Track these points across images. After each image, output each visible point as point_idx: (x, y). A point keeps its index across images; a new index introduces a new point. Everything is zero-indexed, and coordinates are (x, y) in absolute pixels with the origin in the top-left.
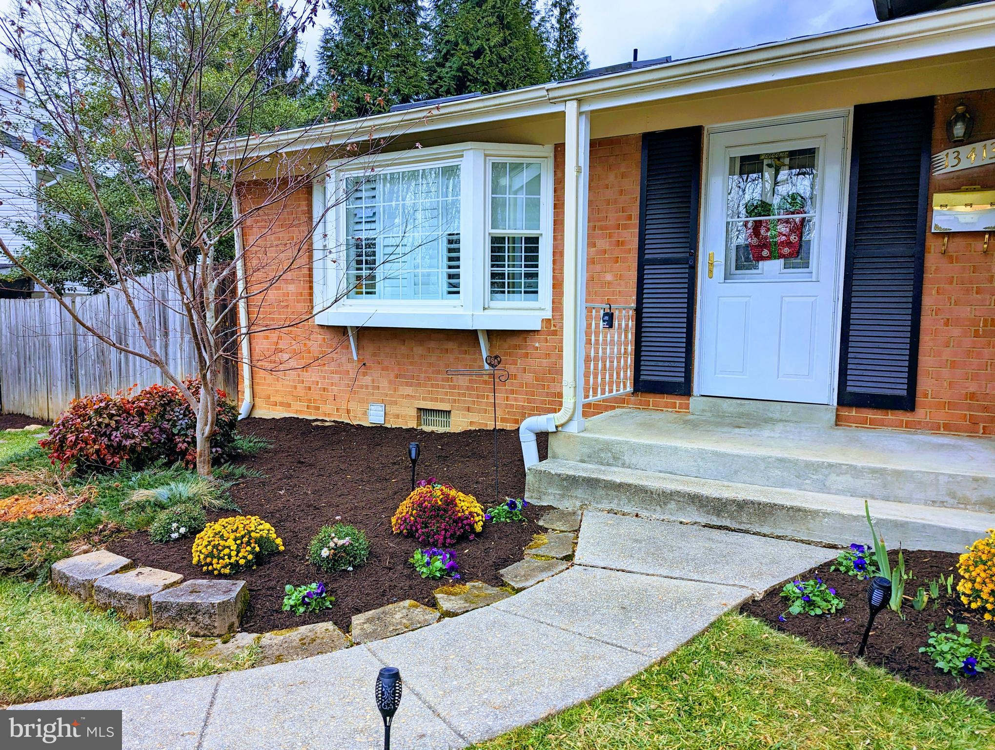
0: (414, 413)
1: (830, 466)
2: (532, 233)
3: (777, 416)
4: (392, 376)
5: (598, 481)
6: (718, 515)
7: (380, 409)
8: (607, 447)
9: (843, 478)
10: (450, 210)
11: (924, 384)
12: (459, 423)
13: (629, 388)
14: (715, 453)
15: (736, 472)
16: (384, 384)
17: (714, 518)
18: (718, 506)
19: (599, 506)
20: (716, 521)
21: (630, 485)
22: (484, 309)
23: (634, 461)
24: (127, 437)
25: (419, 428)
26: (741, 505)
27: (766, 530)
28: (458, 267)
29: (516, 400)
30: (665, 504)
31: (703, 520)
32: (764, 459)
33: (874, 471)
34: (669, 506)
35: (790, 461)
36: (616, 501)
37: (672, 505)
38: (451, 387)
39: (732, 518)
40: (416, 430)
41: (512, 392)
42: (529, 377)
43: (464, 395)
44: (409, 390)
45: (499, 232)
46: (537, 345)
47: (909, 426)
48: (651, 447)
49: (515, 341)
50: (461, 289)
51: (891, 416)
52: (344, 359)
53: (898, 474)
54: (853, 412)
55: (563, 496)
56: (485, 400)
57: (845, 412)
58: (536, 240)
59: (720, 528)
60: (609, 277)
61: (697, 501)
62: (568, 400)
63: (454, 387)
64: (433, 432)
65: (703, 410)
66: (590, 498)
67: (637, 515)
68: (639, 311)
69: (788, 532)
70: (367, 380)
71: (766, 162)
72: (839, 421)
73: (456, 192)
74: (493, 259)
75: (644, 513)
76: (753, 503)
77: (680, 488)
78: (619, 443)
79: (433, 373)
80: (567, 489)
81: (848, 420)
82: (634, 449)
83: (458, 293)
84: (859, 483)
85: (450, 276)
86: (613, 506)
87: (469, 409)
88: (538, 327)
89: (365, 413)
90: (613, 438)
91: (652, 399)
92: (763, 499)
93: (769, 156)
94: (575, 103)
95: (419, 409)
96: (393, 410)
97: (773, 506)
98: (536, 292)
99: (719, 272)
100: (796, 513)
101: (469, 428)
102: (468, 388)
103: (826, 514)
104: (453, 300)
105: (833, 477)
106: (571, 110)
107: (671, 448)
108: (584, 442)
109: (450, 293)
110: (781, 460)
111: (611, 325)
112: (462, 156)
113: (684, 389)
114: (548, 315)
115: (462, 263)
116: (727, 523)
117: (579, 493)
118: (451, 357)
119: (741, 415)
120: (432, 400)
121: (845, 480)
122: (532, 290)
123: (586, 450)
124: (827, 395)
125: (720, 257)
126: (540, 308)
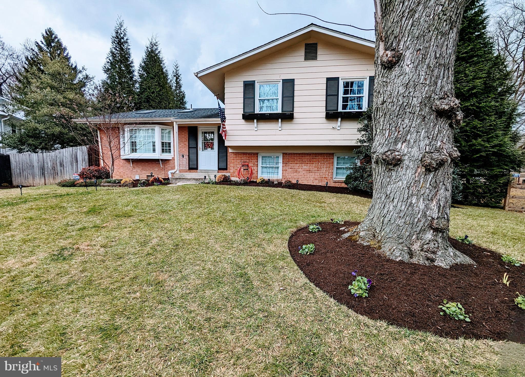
0: (146, 176)
2: (169, 142)
3: (210, 172)
4: (141, 169)
5: (180, 178)
7: (138, 176)
10: (153, 137)
11: (228, 166)
13: (188, 169)
14: (198, 174)
16: (139, 171)
21: (185, 178)
22: (160, 155)
23: (187, 176)
24: (95, 174)
32: (204, 174)
40: (146, 180)
41: (169, 169)
44: (145, 172)
45: (163, 141)
46: (171, 162)
47: (226, 171)
48: (189, 174)
49: (167, 161)
52: (129, 166)
54: (220, 171)
55: (175, 181)
57: (219, 171)
58: (170, 143)
60: (184, 150)
62: (176, 168)
63: (155, 171)
64: (150, 180)
65: (200, 171)
66: (180, 181)
68: (189, 156)
70: (135, 170)
73: (154, 133)
74: (162, 146)
76: (201, 178)
78: (184, 174)
79: (150, 168)
80: (175, 179)
82: (186, 174)
83: (155, 152)
85: (153, 149)
87: (158, 175)
88: (171, 159)
89: (135, 177)
91: (192, 171)
93: (207, 132)
95: (147, 176)
96: (141, 176)
99: (201, 150)
102: (158, 171)
104: (154, 154)
106: (175, 123)
108: (179, 174)
109: (153, 152)
111: (183, 157)
112: (156, 127)
113: (197, 169)
114: (173, 157)
115: (156, 146)
117: (178, 180)
118: (154, 165)
119: (205, 171)
120: (150, 174)
122: (170, 152)
124: (217, 169)
125: (201, 147)
126: (171, 155)
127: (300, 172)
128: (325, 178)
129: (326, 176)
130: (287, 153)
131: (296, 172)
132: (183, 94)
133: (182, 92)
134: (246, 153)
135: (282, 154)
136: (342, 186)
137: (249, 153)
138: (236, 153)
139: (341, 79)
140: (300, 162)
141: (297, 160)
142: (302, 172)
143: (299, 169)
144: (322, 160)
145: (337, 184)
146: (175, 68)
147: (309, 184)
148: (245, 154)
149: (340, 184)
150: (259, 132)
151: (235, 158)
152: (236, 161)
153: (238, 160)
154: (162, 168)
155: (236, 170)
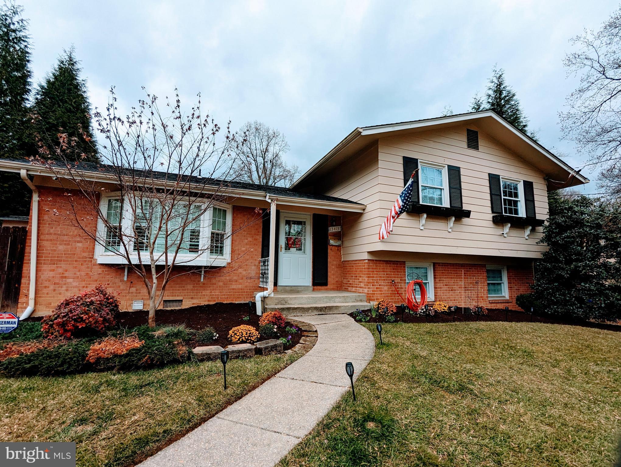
0: (162, 303)
2: (223, 232)
7: (141, 302)
11: (329, 279)
16: (143, 290)
18: (320, 309)
20: (321, 313)
21: (299, 308)
22: (210, 258)
25: (164, 309)
26: (326, 308)
27: (331, 313)
28: (198, 242)
29: (215, 292)
31: (318, 314)
37: (310, 311)
38: (183, 290)
39: (324, 311)
40: (162, 310)
41: (213, 289)
42: (221, 284)
43: (190, 293)
45: (213, 231)
46: (225, 272)
47: (326, 289)
50: (199, 251)
51: (323, 288)
54: (316, 287)
56: (201, 294)
61: (316, 309)
63: (185, 290)
64: (172, 310)
65: (281, 290)
69: (335, 313)
70: (133, 290)
71: (291, 222)
72: (313, 290)
74: (211, 240)
79: (174, 284)
84: (341, 300)
86: (295, 314)
87: (192, 298)
88: (226, 265)
89: (130, 305)
92: (330, 305)
93: (293, 221)
95: (165, 301)
96: (149, 304)
97: (332, 307)
98: (223, 253)
99: (283, 250)
100: (337, 307)
101: (192, 306)
102: (192, 290)
103: (342, 306)
104: (194, 255)
114: (229, 261)
116: (323, 313)
118: (185, 277)
120: (172, 296)
122: (221, 253)
125: (283, 246)
126: (224, 259)
128: (481, 297)
129: (482, 295)
130: (440, 263)
131: (452, 290)
134: (390, 261)
135: (432, 264)
136: (497, 308)
137: (394, 261)
138: (376, 260)
139: (502, 178)
140: (455, 276)
141: (451, 273)
142: (458, 290)
143: (455, 285)
144: (476, 274)
145: (493, 305)
148: (388, 264)
149: (495, 305)
150: (424, 233)
151: (375, 269)
152: (377, 274)
153: (379, 272)
154: (204, 284)
155: (377, 288)
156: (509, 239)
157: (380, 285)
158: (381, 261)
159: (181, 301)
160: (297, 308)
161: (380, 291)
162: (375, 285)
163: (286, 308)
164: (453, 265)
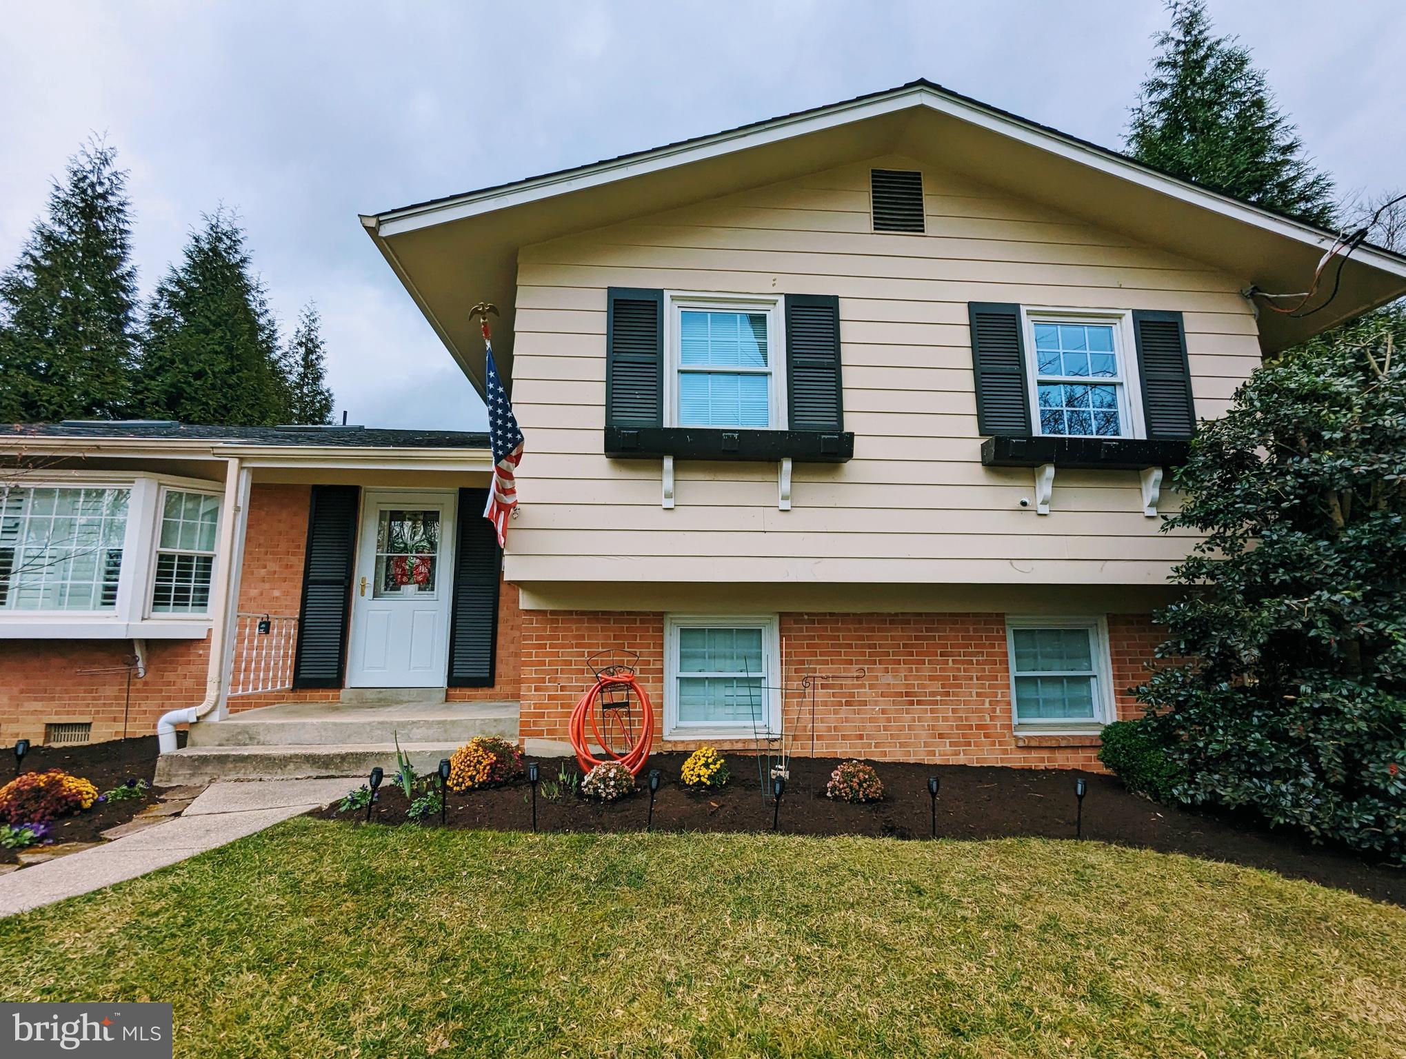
0: (42, 729)
1: (413, 723)
2: (205, 553)
3: (405, 699)
4: (15, 691)
5: (228, 756)
6: (327, 768)
8: (245, 730)
9: (420, 731)
10: (115, 529)
11: (501, 668)
12: (101, 733)
13: (288, 685)
14: (335, 724)
15: (349, 736)
17: (323, 771)
19: (227, 778)
20: (324, 773)
21: (256, 756)
22: (143, 619)
23: (268, 738)
25: (47, 745)
26: (343, 758)
28: (116, 580)
30: (285, 766)
31: (314, 774)
32: (369, 724)
33: (439, 723)
34: (289, 767)
35: (387, 723)
36: (243, 771)
37: (291, 766)
38: (94, 699)
39: (337, 768)
40: (44, 746)
41: (169, 698)
43: (111, 705)
44: (37, 706)
45: (168, 551)
46: (201, 652)
47: (492, 698)
48: (283, 724)
49: (177, 649)
50: (118, 601)
51: (481, 692)
53: (453, 722)
54: (458, 691)
55: (192, 775)
56: (137, 708)
57: (452, 692)
58: (209, 559)
59: (327, 777)
60: (276, 593)
61: (312, 760)
62: (211, 693)
63: (99, 698)
64: (65, 747)
65: (351, 699)
66: (219, 772)
67: (261, 780)
68: (301, 621)
71: (406, 515)
72: (448, 696)
73: (121, 512)
74: (160, 574)
75: (265, 777)
76: (352, 754)
77: (297, 752)
78: (255, 725)
79: (73, 685)
80: (199, 767)
81: (454, 697)
82: (268, 728)
83: (113, 604)
84: (431, 732)
85: (107, 588)
86: (241, 776)
87: (114, 719)
88: (202, 636)
90: (251, 722)
91: (309, 694)
92: (360, 751)
93: (408, 512)
94: (237, 461)
95: (49, 725)
96: (11, 728)
98: (206, 605)
99: (369, 592)
101: (113, 738)
102: (116, 698)
104: (107, 611)
105: (415, 729)
106: (233, 464)
107: (299, 724)
108: (223, 728)
109: (104, 604)
110: (381, 723)
111: (267, 632)
112: (133, 482)
113: (337, 682)
115: (121, 577)
116: (332, 773)
117: (209, 769)
119: (380, 700)
120: (69, 713)
121: (421, 732)
122: (201, 603)
123: (225, 735)
124: (441, 680)
125: (370, 580)
126: (208, 620)
127: (865, 703)
128: (979, 727)
129: (982, 718)
130: (801, 614)
131: (848, 703)
132: (326, 399)
133: (321, 393)
134: (604, 613)
135: (777, 618)
136: (1056, 765)
137: (622, 613)
138: (553, 612)
139: (1029, 313)
140: (864, 654)
141: (850, 646)
142: (876, 703)
143: (863, 686)
144: (959, 646)
145: (1034, 754)
146: (307, 321)
147: (912, 760)
148: (598, 621)
149: (1045, 754)
150: (683, 518)
151: (550, 638)
152: (555, 653)
153: (563, 646)
154: (146, 683)
155: (551, 698)
156: (1057, 522)
157: (563, 688)
158: (570, 613)
159: (89, 725)
160: (248, 757)
161: (563, 706)
162: (546, 689)
163: (215, 757)
164: (858, 618)
